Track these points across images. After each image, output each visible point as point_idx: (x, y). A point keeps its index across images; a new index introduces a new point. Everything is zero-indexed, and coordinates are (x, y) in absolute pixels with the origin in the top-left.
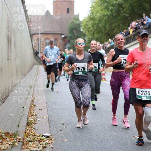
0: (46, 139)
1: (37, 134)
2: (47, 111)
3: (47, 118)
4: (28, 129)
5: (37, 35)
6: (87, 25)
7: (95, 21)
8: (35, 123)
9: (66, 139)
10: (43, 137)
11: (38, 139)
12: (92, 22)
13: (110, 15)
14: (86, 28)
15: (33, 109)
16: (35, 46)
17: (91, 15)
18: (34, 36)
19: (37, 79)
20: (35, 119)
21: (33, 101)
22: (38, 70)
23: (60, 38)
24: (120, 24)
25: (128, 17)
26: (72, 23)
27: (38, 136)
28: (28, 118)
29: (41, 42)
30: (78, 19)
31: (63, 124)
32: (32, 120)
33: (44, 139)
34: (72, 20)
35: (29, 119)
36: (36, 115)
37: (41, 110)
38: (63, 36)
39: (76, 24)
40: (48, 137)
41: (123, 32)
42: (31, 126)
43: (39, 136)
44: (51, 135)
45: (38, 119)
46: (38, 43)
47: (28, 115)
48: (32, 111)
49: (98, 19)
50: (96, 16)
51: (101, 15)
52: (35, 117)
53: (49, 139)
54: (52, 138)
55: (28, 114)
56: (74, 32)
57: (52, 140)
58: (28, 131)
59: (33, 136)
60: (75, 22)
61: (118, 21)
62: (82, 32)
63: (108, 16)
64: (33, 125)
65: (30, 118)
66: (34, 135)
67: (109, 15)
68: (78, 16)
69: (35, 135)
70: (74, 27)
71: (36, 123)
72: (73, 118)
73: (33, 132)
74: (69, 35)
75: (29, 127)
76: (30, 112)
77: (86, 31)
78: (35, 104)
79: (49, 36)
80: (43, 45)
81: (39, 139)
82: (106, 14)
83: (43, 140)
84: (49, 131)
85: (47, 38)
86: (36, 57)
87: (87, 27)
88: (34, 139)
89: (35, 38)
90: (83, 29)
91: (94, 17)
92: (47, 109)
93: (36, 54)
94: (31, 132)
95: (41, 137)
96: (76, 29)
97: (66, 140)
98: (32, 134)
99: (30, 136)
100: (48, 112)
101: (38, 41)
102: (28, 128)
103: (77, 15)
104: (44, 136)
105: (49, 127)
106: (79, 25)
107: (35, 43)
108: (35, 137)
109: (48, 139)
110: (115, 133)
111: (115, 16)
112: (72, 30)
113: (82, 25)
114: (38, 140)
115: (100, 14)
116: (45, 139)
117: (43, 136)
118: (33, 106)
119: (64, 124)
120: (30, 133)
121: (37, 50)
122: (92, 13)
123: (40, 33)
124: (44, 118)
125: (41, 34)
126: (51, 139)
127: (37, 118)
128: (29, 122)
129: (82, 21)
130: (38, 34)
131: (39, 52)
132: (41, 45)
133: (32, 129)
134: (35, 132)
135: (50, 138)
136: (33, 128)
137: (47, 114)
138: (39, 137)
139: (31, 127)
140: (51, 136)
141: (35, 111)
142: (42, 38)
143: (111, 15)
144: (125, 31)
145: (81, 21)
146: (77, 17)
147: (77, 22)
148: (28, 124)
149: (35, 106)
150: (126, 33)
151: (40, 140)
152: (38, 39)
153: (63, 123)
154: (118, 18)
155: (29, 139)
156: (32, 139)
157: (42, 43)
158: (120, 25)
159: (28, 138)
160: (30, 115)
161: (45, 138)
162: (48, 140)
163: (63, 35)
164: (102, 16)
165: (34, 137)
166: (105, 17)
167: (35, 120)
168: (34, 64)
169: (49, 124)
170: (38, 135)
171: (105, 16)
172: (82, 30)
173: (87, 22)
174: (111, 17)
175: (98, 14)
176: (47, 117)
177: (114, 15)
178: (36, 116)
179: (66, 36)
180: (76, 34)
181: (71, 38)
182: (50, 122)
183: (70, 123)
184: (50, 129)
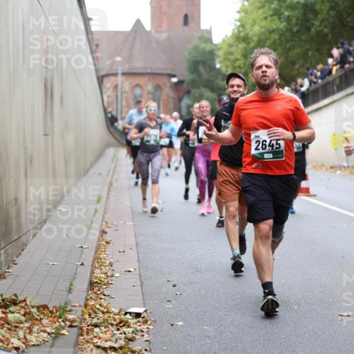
0: (135, 321)
1: (113, 309)
2: (136, 256)
3: (138, 272)
4: (91, 298)
5: (113, 78)
6: (231, 54)
7: (249, 43)
8: (108, 283)
9: (181, 321)
10: (128, 316)
11: (115, 320)
12: (242, 45)
13: (285, 29)
14: (229, 59)
15: (105, 251)
16: (109, 104)
17: (241, 29)
18: (106, 80)
19: (114, 181)
20: (109, 274)
21: (104, 232)
22: (115, 159)
23: (168, 85)
24: (308, 50)
25: (328, 34)
26: (196, 48)
27: (115, 314)
28: (92, 272)
29: (122, 93)
30: (209, 40)
31: (174, 286)
32: (102, 276)
33: (130, 321)
34: (196, 42)
35: (94, 273)
36: (111, 265)
37: (123, 252)
38: (174, 80)
39: (204, 51)
40: (138, 315)
41: (315, 68)
42: (99, 290)
43: (119, 314)
44: (146, 311)
45: (117, 275)
46: (117, 96)
47: (92, 265)
48: (103, 256)
49: (256, 39)
50: (251, 33)
51: (263, 30)
52: (108, 268)
53: (141, 319)
54: (148, 319)
55: (93, 262)
56: (201, 69)
57: (149, 323)
58: (92, 303)
59: (103, 313)
60: (203, 46)
61: (302, 44)
62: (219, 69)
63: (280, 32)
64: (104, 287)
65: (97, 271)
66: (105, 311)
67: (282, 30)
68: (209, 32)
69: (108, 312)
70: (199, 59)
71: (110, 282)
72: (198, 271)
73: (104, 305)
74: (187, 76)
75: (95, 293)
76: (96, 259)
77: (227, 67)
78: (108, 239)
79: (142, 81)
80: (127, 101)
81: (118, 321)
82: (275, 27)
83: (127, 322)
84: (142, 301)
85: (137, 85)
86: (112, 130)
87: (230, 57)
88: (107, 320)
89: (108, 83)
90: (220, 62)
91: (247, 35)
92: (136, 251)
93: (112, 121)
94: (100, 305)
95: (123, 317)
96: (204, 63)
97: (180, 323)
98: (101, 308)
99: (96, 313)
100: (138, 257)
101: (117, 91)
102: (93, 296)
103: (206, 30)
104: (130, 313)
105: (142, 293)
106: (212, 54)
107: (108, 97)
108: (109, 317)
109: (138, 320)
110: (296, 307)
111: (298, 32)
112: (195, 66)
113: (220, 53)
114: (114, 323)
115: (262, 27)
116: (132, 321)
117: (126, 313)
118: (103, 243)
119: (177, 286)
120: (98, 306)
121: (114, 113)
122: (242, 26)
123: (120, 72)
124: (129, 271)
125: (123, 74)
126: (146, 321)
127: (113, 270)
128: (96, 280)
129: (219, 44)
130: (116, 75)
131: (119, 117)
132: (124, 103)
133: (103, 297)
134: (109, 304)
135: (144, 317)
136: (104, 295)
137: (137, 263)
138: (118, 316)
139: (99, 293)
140: (145, 314)
141: (109, 255)
142: (126, 84)
143: (287, 30)
144: (320, 66)
145: (216, 45)
146: (206, 36)
147: (208, 47)
148: (92, 284)
149: (107, 243)
150: (322, 71)
151: (120, 323)
152: (116, 87)
153: (174, 283)
154: (303, 37)
155: (95, 321)
156: (101, 320)
157: (125, 95)
158: (307, 54)
159: (92, 318)
160: (97, 265)
161: (131, 317)
162: (139, 322)
163: (174, 76)
164: (267, 33)
165: (106, 316)
166: (273, 35)
167: (107, 277)
168: (108, 146)
169: (142, 287)
170: (116, 311)
171: (273, 31)
172: (218, 66)
173: (230, 46)
174: (288, 35)
175: (257, 29)
176: (137, 268)
177: (295, 30)
178: (112, 268)
179: (182, 79)
180: (205, 76)
181: (194, 84)
182: (144, 281)
183: (191, 283)
184: (143, 298)
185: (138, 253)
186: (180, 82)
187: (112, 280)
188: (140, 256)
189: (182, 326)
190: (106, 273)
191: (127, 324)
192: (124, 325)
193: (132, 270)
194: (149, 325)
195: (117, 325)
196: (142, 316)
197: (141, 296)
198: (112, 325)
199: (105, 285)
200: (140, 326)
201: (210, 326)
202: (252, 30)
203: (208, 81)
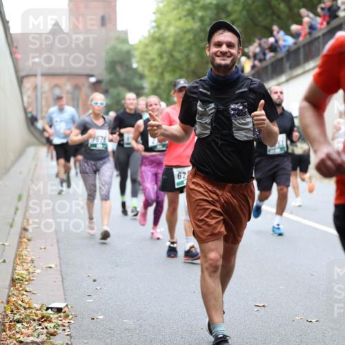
0: (56, 316)
1: (35, 305)
2: (57, 252)
3: (58, 268)
4: (13, 294)
5: (32, 79)
6: (147, 53)
7: (164, 43)
8: (30, 279)
9: (101, 315)
10: (50, 311)
12: (157, 46)
13: (199, 30)
14: (145, 60)
15: (26, 248)
16: (29, 104)
17: (156, 29)
18: (25, 81)
20: (31, 270)
21: (25, 230)
22: (36, 157)
23: (87, 85)
26: (113, 48)
27: (37, 310)
28: (14, 269)
29: (42, 94)
30: (125, 41)
31: (95, 281)
32: (24, 272)
33: (51, 316)
34: (113, 43)
35: (16, 270)
36: (32, 261)
37: (45, 248)
38: (93, 80)
39: (121, 52)
40: (59, 310)
42: (21, 286)
43: (40, 309)
44: (67, 306)
45: (38, 271)
46: (36, 97)
47: (14, 262)
48: (25, 252)
49: (171, 40)
50: (167, 34)
51: (178, 31)
52: (29, 265)
53: (62, 314)
54: (70, 314)
55: (15, 259)
56: (119, 69)
57: (70, 317)
58: (14, 299)
59: (25, 308)
60: (121, 46)
62: (136, 69)
63: (195, 32)
64: (26, 283)
65: (19, 268)
66: (27, 306)
67: (196, 30)
68: (126, 33)
69: (29, 308)
70: (117, 59)
71: (32, 278)
72: (117, 266)
73: (26, 301)
74: (106, 77)
75: (17, 289)
76: (18, 256)
77: (144, 67)
78: (30, 237)
79: (61, 81)
80: (47, 101)
81: (40, 316)
82: (189, 27)
83: (48, 317)
84: (63, 297)
85: (57, 86)
86: (32, 129)
87: (147, 57)
88: (29, 316)
89: (28, 84)
90: (137, 62)
91: (162, 34)
92: (56, 248)
94: (22, 301)
95: (44, 312)
96: (121, 63)
97: (101, 317)
98: (23, 304)
99: (18, 309)
100: (59, 253)
101: (36, 92)
102: (15, 292)
103: (123, 31)
104: (52, 308)
105: (63, 288)
106: (128, 54)
107: (29, 97)
108: (31, 313)
109: (59, 314)
112: (112, 66)
113: (137, 53)
114: (36, 318)
115: (177, 28)
116: (54, 316)
117: (48, 309)
118: (25, 240)
119: (98, 281)
120: (20, 302)
121: (34, 113)
122: (158, 27)
123: (39, 72)
124: (50, 267)
125: (43, 75)
126: (68, 316)
127: (34, 267)
128: (17, 277)
129: (136, 45)
130: (35, 75)
131: (39, 117)
132: (44, 102)
133: (25, 293)
134: (30, 299)
135: (65, 312)
136: (26, 291)
137: (58, 259)
138: (40, 312)
139: (21, 289)
140: (66, 309)
141: (30, 252)
142: (45, 85)
143: (201, 30)
145: (132, 46)
146: (123, 36)
147: (125, 48)
148: (13, 281)
149: (29, 240)
151: (42, 318)
152: (36, 87)
153: (94, 278)
155: (17, 317)
156: (23, 316)
157: (44, 95)
159: (14, 314)
160: (19, 262)
161: (52, 312)
162: (60, 317)
163: (92, 76)
164: (182, 33)
165: (28, 311)
166: (187, 35)
167: (29, 273)
168: (28, 145)
169: (63, 282)
170: (38, 306)
171: (187, 31)
172: (135, 66)
173: (146, 46)
174: (202, 34)
175: (172, 29)
176: (58, 264)
178: (33, 264)
179: (100, 78)
180: (123, 75)
181: (112, 83)
182: (64, 276)
183: (111, 277)
184: (64, 293)
185: (59, 249)
186: (98, 82)
187: (33, 277)
188: (61, 252)
189: (102, 320)
190: (28, 270)
191: (48, 319)
192: (45, 321)
193: (53, 266)
194: (71, 320)
195: (39, 320)
196: (63, 311)
197: (62, 291)
198: (34, 320)
199: (26, 281)
200: (61, 320)
201: (130, 319)
202: (166, 31)
203: (125, 80)
